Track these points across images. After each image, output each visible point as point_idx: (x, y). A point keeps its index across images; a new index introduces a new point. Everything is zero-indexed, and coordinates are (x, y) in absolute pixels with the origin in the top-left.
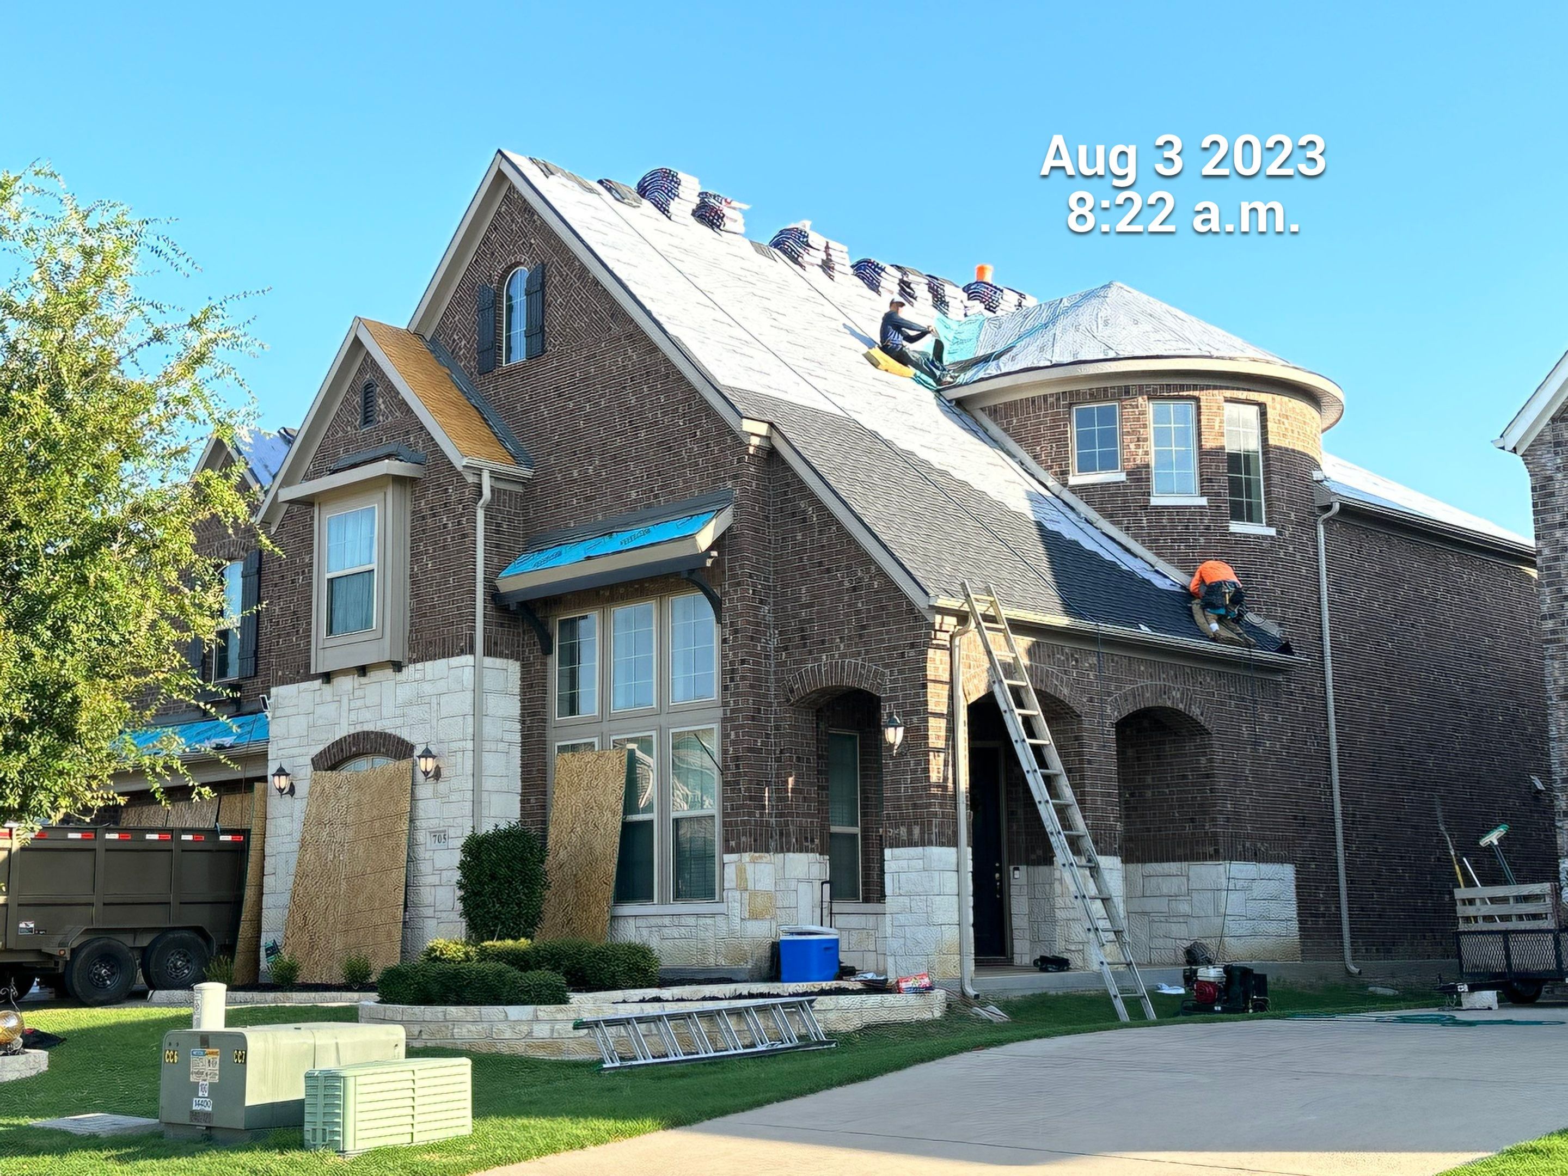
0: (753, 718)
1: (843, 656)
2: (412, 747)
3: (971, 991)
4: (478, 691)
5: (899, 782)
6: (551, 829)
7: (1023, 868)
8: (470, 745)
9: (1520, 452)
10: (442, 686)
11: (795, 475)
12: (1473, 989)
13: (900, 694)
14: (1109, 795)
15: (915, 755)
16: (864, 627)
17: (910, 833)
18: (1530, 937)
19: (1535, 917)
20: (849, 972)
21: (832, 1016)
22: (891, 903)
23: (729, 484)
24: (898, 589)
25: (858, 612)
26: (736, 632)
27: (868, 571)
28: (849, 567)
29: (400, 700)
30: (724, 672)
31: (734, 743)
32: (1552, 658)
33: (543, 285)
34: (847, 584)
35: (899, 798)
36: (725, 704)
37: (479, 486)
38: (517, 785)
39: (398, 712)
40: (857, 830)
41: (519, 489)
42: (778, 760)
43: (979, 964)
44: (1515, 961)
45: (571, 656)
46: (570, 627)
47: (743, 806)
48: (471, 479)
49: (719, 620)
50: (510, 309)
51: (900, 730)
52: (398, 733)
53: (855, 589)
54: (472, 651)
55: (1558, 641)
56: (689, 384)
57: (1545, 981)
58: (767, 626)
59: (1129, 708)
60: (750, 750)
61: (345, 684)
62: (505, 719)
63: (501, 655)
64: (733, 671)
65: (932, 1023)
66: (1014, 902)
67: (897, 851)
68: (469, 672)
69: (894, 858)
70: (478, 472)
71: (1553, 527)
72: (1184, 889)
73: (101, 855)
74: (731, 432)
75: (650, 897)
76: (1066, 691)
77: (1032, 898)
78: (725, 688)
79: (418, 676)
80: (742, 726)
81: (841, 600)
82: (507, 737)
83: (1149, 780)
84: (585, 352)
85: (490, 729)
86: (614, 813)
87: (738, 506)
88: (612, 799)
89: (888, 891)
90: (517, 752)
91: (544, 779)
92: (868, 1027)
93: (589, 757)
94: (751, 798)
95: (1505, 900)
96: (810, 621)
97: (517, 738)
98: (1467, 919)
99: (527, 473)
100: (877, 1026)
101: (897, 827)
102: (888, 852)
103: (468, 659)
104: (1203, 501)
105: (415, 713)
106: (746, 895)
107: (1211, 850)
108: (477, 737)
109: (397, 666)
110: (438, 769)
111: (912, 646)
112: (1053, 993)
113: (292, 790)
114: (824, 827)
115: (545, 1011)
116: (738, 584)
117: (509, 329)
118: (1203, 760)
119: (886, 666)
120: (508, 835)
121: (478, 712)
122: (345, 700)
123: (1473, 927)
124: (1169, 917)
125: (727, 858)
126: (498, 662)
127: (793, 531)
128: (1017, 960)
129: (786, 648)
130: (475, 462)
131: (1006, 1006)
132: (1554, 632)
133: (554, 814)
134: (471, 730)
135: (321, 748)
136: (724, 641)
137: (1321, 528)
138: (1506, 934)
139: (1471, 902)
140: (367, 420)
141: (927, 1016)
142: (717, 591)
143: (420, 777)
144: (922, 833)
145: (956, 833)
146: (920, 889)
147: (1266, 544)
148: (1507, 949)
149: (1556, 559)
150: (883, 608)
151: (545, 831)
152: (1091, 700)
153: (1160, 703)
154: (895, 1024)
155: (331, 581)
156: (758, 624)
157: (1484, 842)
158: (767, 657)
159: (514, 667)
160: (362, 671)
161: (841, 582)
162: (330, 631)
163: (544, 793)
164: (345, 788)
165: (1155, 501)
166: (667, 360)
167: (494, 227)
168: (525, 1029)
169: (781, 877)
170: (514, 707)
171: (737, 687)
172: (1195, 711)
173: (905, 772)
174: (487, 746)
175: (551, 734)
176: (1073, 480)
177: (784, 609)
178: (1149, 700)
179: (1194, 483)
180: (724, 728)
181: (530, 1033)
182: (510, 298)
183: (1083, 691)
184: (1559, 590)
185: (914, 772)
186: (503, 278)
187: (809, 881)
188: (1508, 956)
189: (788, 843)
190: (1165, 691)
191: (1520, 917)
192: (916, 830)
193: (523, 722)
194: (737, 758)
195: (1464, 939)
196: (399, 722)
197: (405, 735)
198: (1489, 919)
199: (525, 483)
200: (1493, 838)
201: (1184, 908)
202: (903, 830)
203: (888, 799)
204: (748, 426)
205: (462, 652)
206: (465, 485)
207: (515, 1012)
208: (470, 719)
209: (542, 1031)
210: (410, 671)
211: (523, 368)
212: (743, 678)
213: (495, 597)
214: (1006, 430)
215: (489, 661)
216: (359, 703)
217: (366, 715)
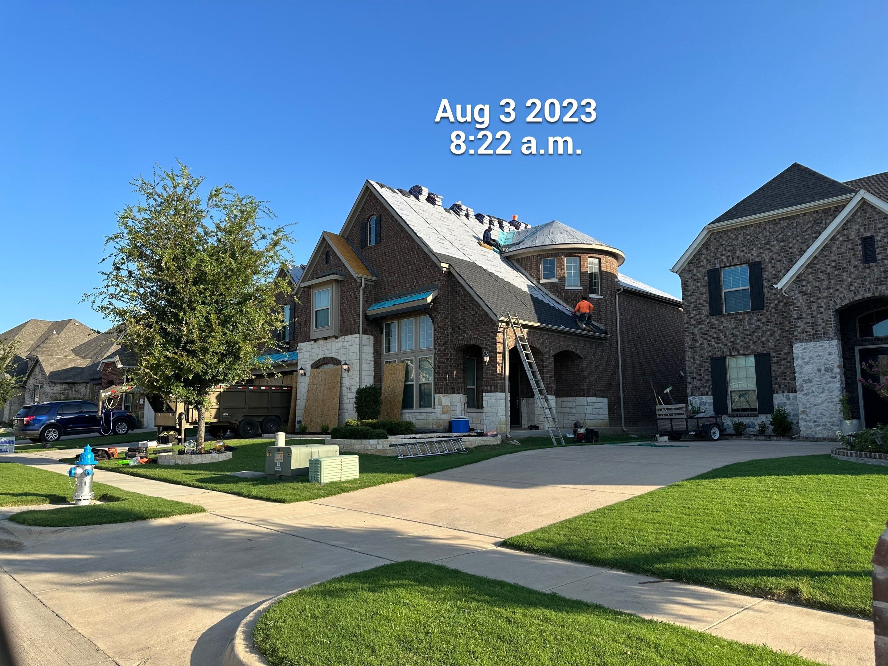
0: (444, 354)
1: (471, 335)
2: (341, 362)
3: (509, 436)
4: (361, 345)
5: (488, 373)
6: (383, 387)
7: (525, 399)
8: (358, 361)
9: (679, 273)
10: (349, 343)
11: (457, 280)
12: (661, 436)
13: (488, 346)
14: (551, 377)
15: (492, 365)
16: (477, 326)
17: (491, 388)
18: (678, 420)
19: (680, 414)
20: (472, 430)
21: (467, 443)
22: (485, 409)
23: (437, 283)
24: (488, 315)
25: (476, 322)
26: (439, 327)
27: (479, 309)
28: (473, 308)
29: (337, 348)
30: (435, 340)
31: (438, 361)
32: (687, 336)
33: (380, 222)
34: (472, 313)
35: (488, 378)
36: (435, 349)
37: (361, 283)
38: (373, 373)
39: (337, 351)
40: (475, 387)
41: (373, 284)
42: (451, 366)
43: (511, 427)
44: (674, 427)
45: (389, 334)
46: (388, 326)
47: (440, 380)
48: (358, 281)
49: (433, 324)
50: (370, 228)
51: (488, 357)
52: (336, 357)
53: (475, 315)
54: (359, 333)
55: (689, 331)
56: (425, 252)
57: (683, 434)
58: (448, 326)
59: (558, 351)
60: (443, 363)
61: (321, 342)
62: (369, 353)
63: (368, 334)
64: (438, 339)
65: (497, 445)
66: (522, 409)
67: (487, 394)
68: (358, 339)
69: (486, 396)
70: (361, 279)
71: (688, 296)
72: (574, 405)
73: (247, 393)
74: (437, 267)
75: (413, 407)
76: (539, 346)
77: (528, 408)
78: (435, 344)
79: (343, 340)
80: (440, 356)
81: (470, 318)
82: (370, 359)
83: (564, 372)
84: (393, 242)
85: (364, 356)
86: (402, 382)
87: (440, 289)
88: (401, 378)
89: (484, 406)
90: (372, 363)
91: (381, 371)
92: (478, 446)
93: (394, 365)
94: (443, 378)
95: (671, 409)
96: (461, 324)
97: (373, 359)
98: (660, 415)
99: (376, 279)
100: (481, 446)
101: (487, 386)
102: (484, 394)
103: (358, 335)
104: (581, 288)
105: (342, 351)
106: (441, 407)
107: (582, 393)
108: (360, 359)
109: (336, 337)
110: (349, 368)
111: (492, 332)
112: (534, 436)
113: (305, 374)
114: (465, 386)
115: (381, 441)
116: (439, 313)
117: (370, 235)
118: (580, 366)
119: (484, 338)
120: (370, 388)
121: (361, 351)
122: (321, 347)
123: (661, 417)
124: (569, 414)
125: (436, 395)
126: (367, 336)
127: (456, 297)
128: (523, 426)
129: (454, 332)
130: (359, 275)
131: (520, 440)
132: (687, 328)
133: (383, 382)
134: (358, 357)
135: (314, 362)
136: (435, 330)
137: (617, 296)
138: (671, 419)
139: (661, 410)
140: (327, 263)
141: (496, 443)
142: (433, 315)
143: (343, 371)
144: (495, 388)
145: (505, 388)
146: (494, 405)
147: (600, 301)
148: (671, 424)
149: (689, 306)
150: (483, 320)
151: (381, 387)
152: (546, 348)
153: (567, 349)
154: (486, 445)
155: (316, 311)
156: (445, 325)
157: (665, 392)
158: (448, 335)
159: (371, 338)
160: (326, 339)
161: (471, 313)
162: (316, 327)
163: (381, 376)
164: (321, 374)
165: (566, 288)
166: (418, 245)
167: (365, 204)
168: (375, 446)
169: (452, 402)
170: (371, 350)
171: (439, 344)
172: (578, 352)
173: (490, 370)
174: (363, 361)
175: (383, 358)
176: (541, 282)
177: (453, 321)
178: (564, 348)
179: (578, 282)
180: (435, 357)
181: (376, 448)
182: (370, 225)
183: (544, 345)
184: (690, 315)
185: (492, 370)
186: (368, 219)
187: (461, 403)
188: (672, 426)
189: (454, 391)
190: (569, 345)
191: (676, 414)
192: (493, 388)
193: (374, 354)
194: (439, 366)
195: (658, 421)
196: (337, 354)
197: (339, 358)
198: (666, 415)
199: (375, 282)
200: (668, 390)
201: (574, 411)
202: (489, 388)
203: (485, 378)
204: (443, 265)
205: (356, 333)
206: (357, 282)
207: (372, 441)
208: (358, 353)
209: (380, 447)
210: (340, 339)
211: (374, 246)
212: (441, 341)
213: (366, 316)
214: (521, 266)
215: (364, 336)
216: (325, 348)
217: (327, 352)
